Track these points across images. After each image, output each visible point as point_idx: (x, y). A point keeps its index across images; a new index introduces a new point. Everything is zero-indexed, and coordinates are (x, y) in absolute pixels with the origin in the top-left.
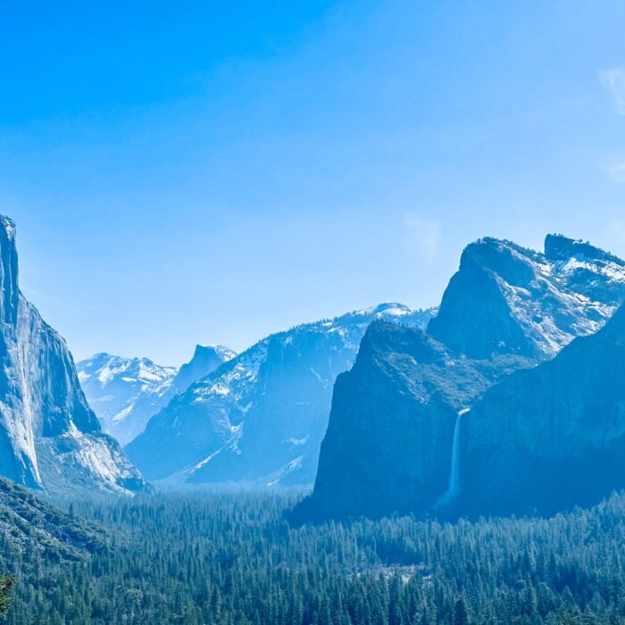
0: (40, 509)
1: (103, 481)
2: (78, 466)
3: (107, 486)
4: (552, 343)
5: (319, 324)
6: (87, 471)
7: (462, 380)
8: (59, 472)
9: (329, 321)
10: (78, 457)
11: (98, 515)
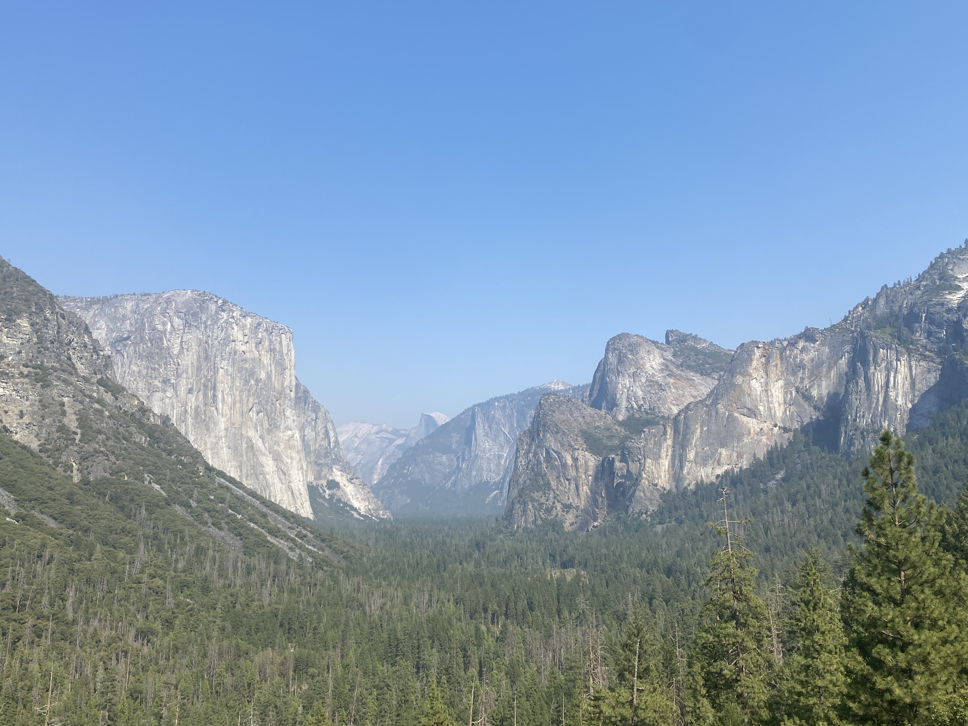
0: (311, 532)
1: (355, 510)
2: (339, 501)
3: (359, 514)
4: (672, 407)
5: (507, 397)
6: (346, 504)
7: (608, 434)
8: (326, 504)
9: (514, 395)
10: (339, 493)
11: (352, 535)
